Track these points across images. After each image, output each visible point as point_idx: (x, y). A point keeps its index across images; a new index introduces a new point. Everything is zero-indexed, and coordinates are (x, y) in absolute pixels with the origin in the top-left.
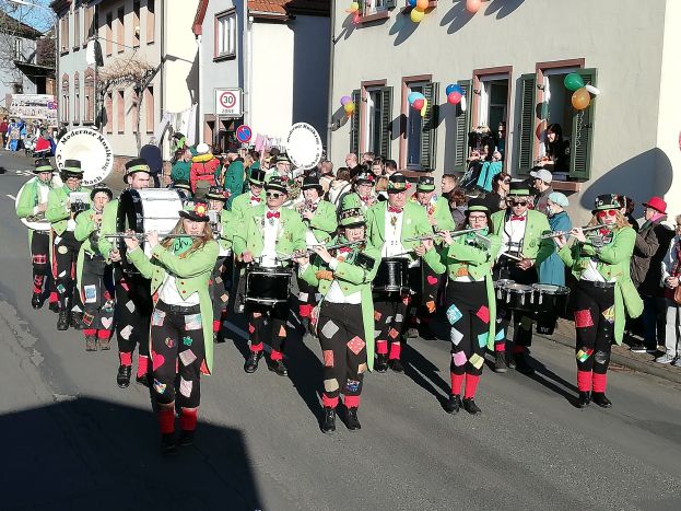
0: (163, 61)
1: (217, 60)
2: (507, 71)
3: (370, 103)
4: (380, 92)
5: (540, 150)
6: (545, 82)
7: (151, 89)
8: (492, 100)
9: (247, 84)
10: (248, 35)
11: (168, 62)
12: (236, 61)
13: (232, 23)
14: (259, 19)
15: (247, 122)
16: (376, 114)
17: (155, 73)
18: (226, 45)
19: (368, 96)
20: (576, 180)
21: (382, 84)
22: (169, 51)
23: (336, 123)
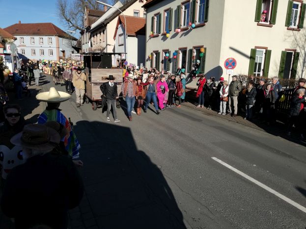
0: (107, 46)
1: (119, 46)
2: (186, 48)
3: (155, 56)
4: (157, 53)
6: (195, 51)
8: (183, 55)
10: (126, 40)
12: (124, 46)
13: (123, 37)
14: (129, 36)
15: (127, 60)
16: (157, 56)
17: (105, 48)
18: (121, 42)
19: (154, 54)
21: (158, 51)
22: (108, 43)
23: (147, 60)
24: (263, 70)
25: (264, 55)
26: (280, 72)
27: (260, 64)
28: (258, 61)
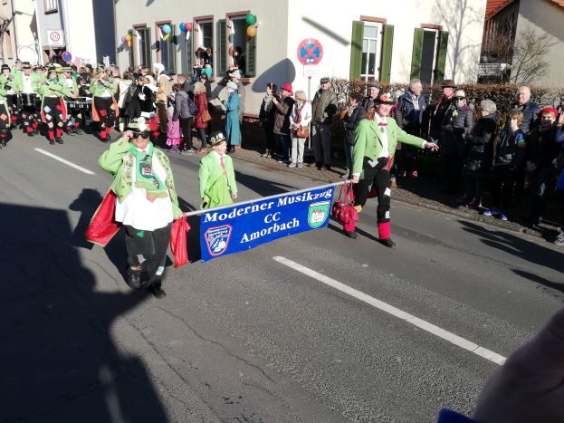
0: (14, 15)
1: (47, 13)
2: (211, 18)
3: (139, 37)
4: (144, 31)
5: (231, 61)
6: (231, 24)
7: (8, 32)
8: (205, 35)
9: (66, 27)
11: (17, 16)
12: (58, 14)
16: (143, 44)
17: (9, 22)
18: (51, 4)
19: (137, 33)
20: (249, 77)
21: (144, 26)
22: (16, 9)
23: (121, 49)
24: (380, 69)
25: (380, 36)
27: (372, 56)
28: (367, 49)
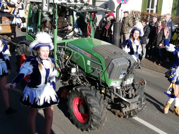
24: (157, 6)
26: (173, 9)
